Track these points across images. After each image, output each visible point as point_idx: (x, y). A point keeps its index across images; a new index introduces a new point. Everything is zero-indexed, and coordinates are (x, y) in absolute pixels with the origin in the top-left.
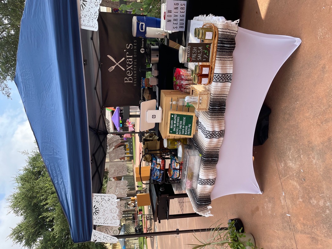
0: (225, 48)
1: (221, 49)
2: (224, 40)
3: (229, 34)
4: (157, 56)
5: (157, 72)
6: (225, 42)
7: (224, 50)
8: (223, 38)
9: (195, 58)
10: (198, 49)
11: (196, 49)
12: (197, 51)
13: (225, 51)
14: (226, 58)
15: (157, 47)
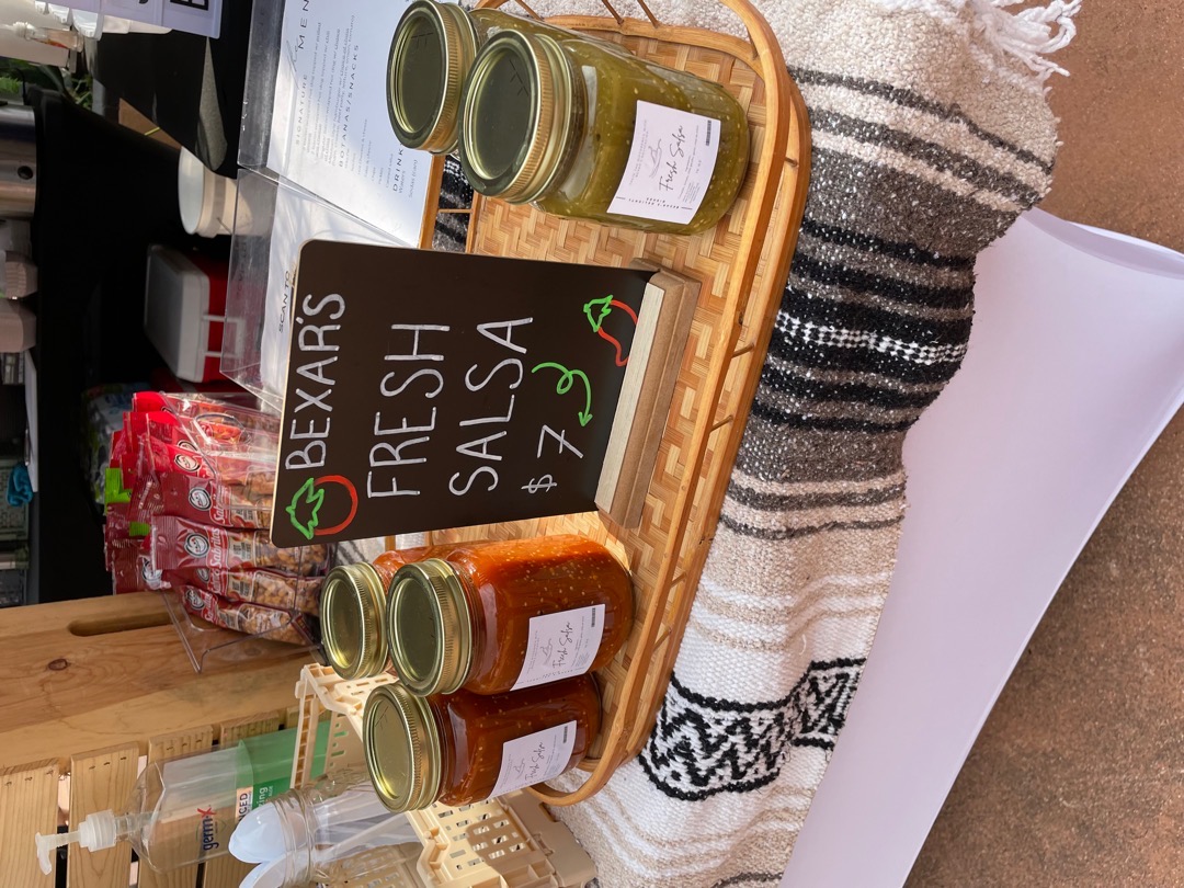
0: (871, 378)
1: (823, 393)
2: (892, 268)
3: (961, 187)
4: (25, 172)
5: (24, 273)
6: (889, 307)
7: (856, 408)
8: (884, 247)
9: (405, 476)
10: (465, 350)
11: (430, 342)
12: (452, 371)
13: (853, 425)
14: (844, 500)
15: (26, 116)
